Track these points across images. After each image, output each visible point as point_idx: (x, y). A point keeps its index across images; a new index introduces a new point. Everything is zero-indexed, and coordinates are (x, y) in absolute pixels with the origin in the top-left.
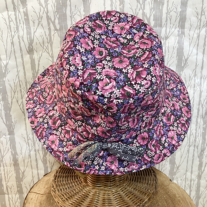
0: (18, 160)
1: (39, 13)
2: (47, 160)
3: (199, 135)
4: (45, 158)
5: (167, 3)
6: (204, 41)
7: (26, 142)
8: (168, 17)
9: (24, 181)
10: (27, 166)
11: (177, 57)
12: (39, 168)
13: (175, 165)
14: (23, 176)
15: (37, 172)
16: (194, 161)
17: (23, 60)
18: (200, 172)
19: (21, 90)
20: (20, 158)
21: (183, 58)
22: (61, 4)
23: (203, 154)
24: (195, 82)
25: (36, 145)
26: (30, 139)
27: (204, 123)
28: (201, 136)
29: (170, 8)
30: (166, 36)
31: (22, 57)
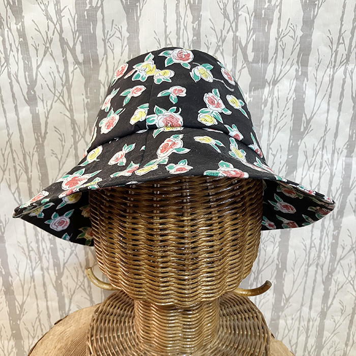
0: (11, 285)
1: (47, 33)
2: (63, 284)
3: (326, 248)
4: (60, 282)
5: (277, 20)
6: (341, 89)
7: (25, 254)
8: (279, 45)
9: (24, 318)
10: (28, 295)
11: (292, 116)
12: (49, 299)
13: (283, 295)
14: (21, 312)
15: (45, 304)
16: (315, 290)
17: (17, 114)
18: (324, 307)
19: (15, 167)
20: (16, 282)
21: (304, 118)
22: (86, 18)
23: (331, 278)
24: (322, 159)
25: (43, 261)
26: (33, 250)
27: (334, 227)
28: (330, 250)
29: (282, 30)
30: (274, 79)
31: (16, 110)
